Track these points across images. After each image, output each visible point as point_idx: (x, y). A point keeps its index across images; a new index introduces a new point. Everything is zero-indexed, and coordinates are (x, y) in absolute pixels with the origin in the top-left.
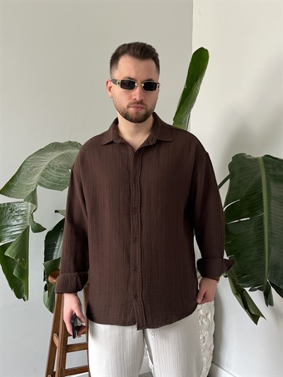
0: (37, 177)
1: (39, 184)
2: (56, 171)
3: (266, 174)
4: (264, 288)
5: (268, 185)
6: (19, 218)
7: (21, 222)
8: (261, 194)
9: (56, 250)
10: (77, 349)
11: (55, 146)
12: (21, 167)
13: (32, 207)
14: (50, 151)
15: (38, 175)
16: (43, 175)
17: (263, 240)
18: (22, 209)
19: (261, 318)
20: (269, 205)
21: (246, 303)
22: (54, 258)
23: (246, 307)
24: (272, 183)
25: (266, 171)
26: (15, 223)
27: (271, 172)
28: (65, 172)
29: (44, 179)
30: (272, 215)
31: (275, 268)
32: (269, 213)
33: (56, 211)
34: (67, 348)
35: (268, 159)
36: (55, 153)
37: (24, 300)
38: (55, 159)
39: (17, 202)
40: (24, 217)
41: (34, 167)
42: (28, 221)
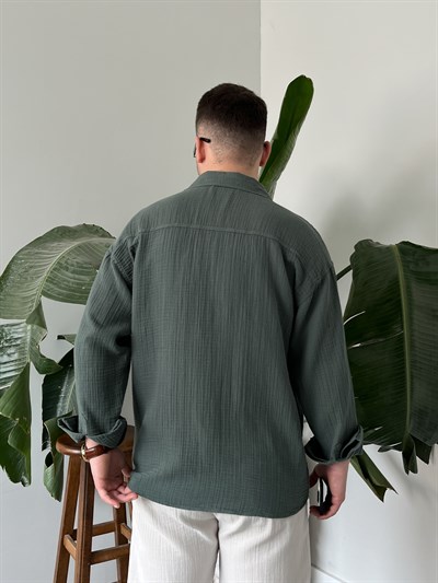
0: (40, 283)
1: (45, 294)
2: (73, 272)
3: (405, 271)
4: (403, 447)
5: (408, 288)
6: (12, 350)
7: (16, 356)
8: (400, 300)
9: (61, 400)
11: (62, 233)
13: (33, 332)
14: (54, 240)
15: (41, 279)
16: (50, 280)
17: (404, 372)
18: (16, 336)
20: (411, 319)
21: (367, 470)
22: (59, 414)
23: (366, 475)
24: (414, 285)
25: (404, 266)
26: (5, 358)
27: (412, 267)
28: (87, 274)
29: (52, 286)
30: (415, 333)
31: (420, 414)
32: (411, 331)
33: (60, 337)
34: (90, 558)
35: (407, 248)
36: (62, 244)
37: (24, 484)
38: (69, 253)
39: (7, 325)
40: (20, 348)
41: (31, 267)
42: (28, 356)
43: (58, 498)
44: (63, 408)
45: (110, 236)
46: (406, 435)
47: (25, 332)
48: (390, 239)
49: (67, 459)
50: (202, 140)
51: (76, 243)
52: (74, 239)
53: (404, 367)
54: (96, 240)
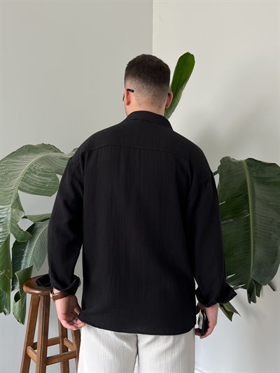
0: (17, 181)
1: (20, 189)
2: (39, 175)
3: (250, 177)
4: (248, 287)
5: (252, 187)
8: (247, 195)
9: (24, 258)
11: (28, 149)
14: (24, 154)
15: (17, 179)
16: (24, 180)
17: (250, 240)
20: (254, 207)
24: (255, 185)
25: (250, 174)
29: (25, 184)
30: (256, 215)
31: (259, 266)
32: (254, 214)
33: (24, 217)
34: (46, 361)
35: (251, 162)
36: (29, 156)
37: (5, 314)
38: (35, 163)
40: (3, 225)
41: (10, 171)
42: (9, 229)
43: (23, 322)
44: (26, 263)
45: (60, 152)
46: (250, 280)
47: (7, 214)
48: (241, 156)
49: (29, 297)
50: (128, 90)
52: (36, 153)
53: (250, 237)
54: (52, 154)
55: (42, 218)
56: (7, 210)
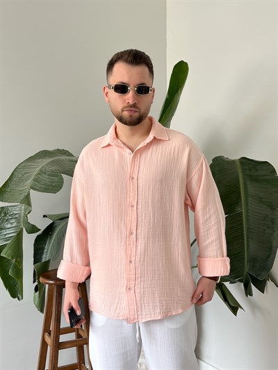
0: (30, 181)
1: (32, 188)
2: (49, 175)
3: (243, 175)
4: (244, 280)
5: (245, 184)
6: (13, 221)
7: (15, 224)
8: (240, 192)
9: (45, 253)
10: (68, 346)
11: (44, 154)
12: (13, 173)
13: (25, 210)
14: (40, 158)
15: (30, 180)
16: (35, 180)
17: (243, 234)
18: (15, 212)
19: (239, 310)
20: (247, 203)
21: (226, 296)
22: (43, 261)
23: (225, 300)
24: (248, 183)
25: (243, 172)
26: (9, 226)
27: (247, 172)
28: (57, 176)
29: (36, 183)
30: (250, 211)
31: (253, 260)
32: (247, 210)
33: (44, 216)
34: (59, 346)
35: (244, 160)
36: (45, 160)
37: (19, 299)
38: (47, 165)
39: (11, 206)
40: (18, 220)
41: (26, 173)
42: (22, 224)
43: (42, 311)
44: (46, 258)
45: (73, 156)
46: (245, 273)
47: (21, 210)
48: (235, 156)
51: (51, 159)
52: (52, 157)
53: (243, 232)
54: (64, 157)
55: (60, 217)
56: (21, 207)
